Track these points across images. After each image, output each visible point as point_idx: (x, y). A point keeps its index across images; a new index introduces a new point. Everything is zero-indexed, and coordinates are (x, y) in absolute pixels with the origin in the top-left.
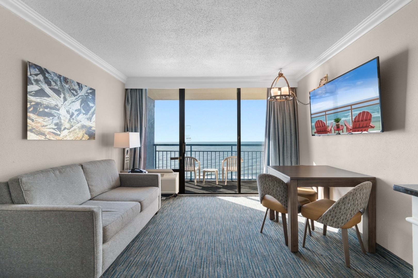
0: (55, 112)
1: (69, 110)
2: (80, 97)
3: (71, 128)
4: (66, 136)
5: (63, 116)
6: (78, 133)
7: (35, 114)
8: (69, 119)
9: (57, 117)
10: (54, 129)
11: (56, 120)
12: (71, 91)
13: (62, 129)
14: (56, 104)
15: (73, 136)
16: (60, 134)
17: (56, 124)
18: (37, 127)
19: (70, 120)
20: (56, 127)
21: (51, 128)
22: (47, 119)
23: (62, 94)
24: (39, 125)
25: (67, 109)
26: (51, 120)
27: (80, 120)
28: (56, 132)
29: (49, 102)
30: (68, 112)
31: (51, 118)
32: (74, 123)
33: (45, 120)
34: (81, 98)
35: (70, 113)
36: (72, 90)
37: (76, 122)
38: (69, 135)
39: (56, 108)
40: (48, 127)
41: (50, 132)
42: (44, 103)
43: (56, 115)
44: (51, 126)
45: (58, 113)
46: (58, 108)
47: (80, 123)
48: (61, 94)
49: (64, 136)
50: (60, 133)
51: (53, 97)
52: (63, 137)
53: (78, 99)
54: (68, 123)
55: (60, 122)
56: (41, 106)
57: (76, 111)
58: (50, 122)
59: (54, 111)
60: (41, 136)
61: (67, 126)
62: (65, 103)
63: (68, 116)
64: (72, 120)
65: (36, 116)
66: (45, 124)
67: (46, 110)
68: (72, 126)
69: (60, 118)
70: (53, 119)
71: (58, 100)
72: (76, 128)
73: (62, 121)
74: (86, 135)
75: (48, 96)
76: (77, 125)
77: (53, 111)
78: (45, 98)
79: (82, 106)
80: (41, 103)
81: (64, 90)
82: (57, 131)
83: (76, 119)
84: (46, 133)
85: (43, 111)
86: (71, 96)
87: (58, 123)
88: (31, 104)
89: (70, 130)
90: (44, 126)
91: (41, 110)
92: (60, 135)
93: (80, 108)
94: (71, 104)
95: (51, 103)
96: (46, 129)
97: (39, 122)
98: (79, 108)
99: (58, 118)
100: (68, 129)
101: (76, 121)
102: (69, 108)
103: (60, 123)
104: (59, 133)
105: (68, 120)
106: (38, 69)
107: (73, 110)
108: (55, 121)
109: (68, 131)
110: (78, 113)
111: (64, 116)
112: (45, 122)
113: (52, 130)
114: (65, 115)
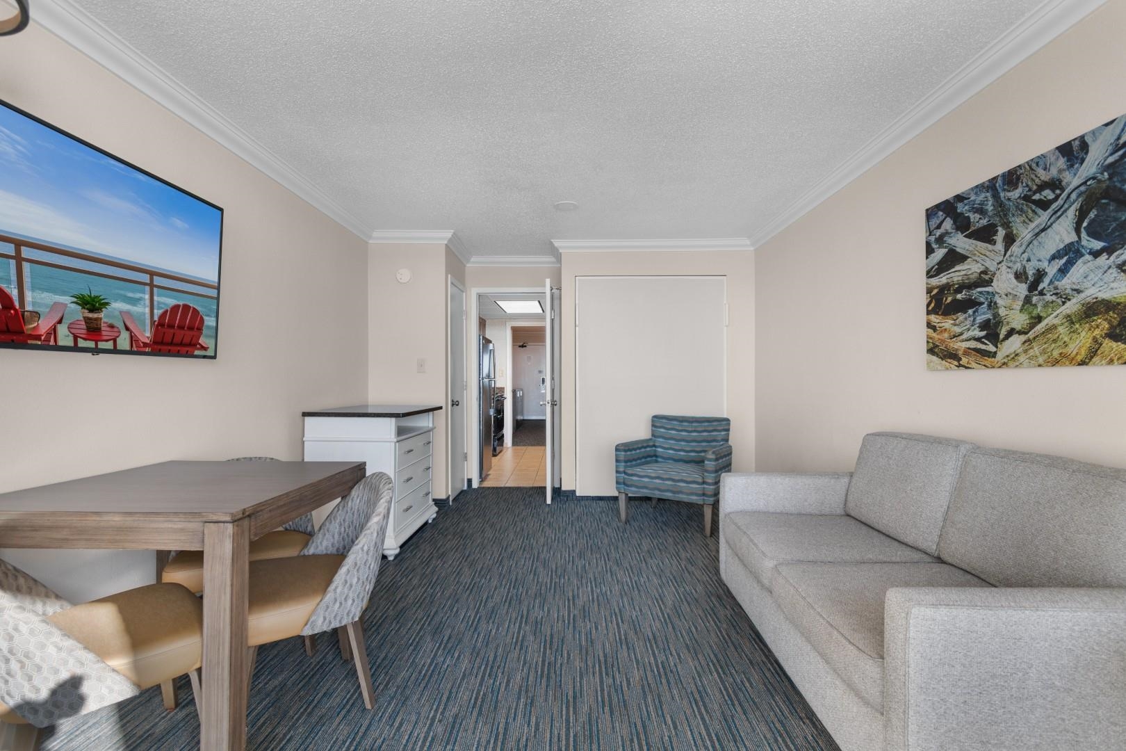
0: (980, 293)
1: (1025, 267)
2: (1074, 196)
3: (1032, 326)
4: (1017, 355)
5: (1004, 296)
6: (1066, 339)
7: (938, 314)
8: (1027, 296)
9: (985, 305)
10: (978, 340)
11: (984, 313)
12: (1034, 198)
13: (1001, 337)
14: (982, 269)
15: (1044, 352)
16: (995, 353)
17: (985, 326)
18: (943, 341)
19: (1027, 300)
20: (983, 333)
21: (970, 340)
22: (961, 316)
23: (1000, 229)
24: (946, 335)
25: (1018, 266)
26: (970, 316)
27: (1075, 287)
28: (983, 347)
29: (964, 273)
30: (1020, 276)
31: (970, 312)
32: (1046, 305)
33: (957, 322)
34: (1079, 196)
35: (1027, 278)
36: (1035, 193)
37: (1052, 302)
38: (1026, 351)
39: (984, 280)
40: (964, 337)
41: (969, 348)
42: (955, 279)
43: (982, 300)
44: (971, 334)
45: (988, 292)
46: (987, 277)
47: (1074, 301)
48: (997, 231)
49: (1008, 356)
50: (997, 347)
51: (975, 255)
52: (1006, 360)
53: (1066, 206)
54: (1021, 310)
55: (996, 315)
56: (949, 290)
57: (1053, 258)
58: (968, 322)
59: (979, 289)
60: (949, 360)
61: (1018, 319)
62: (1009, 253)
63: (1022, 289)
64: (1035, 299)
65: (940, 317)
66: (957, 330)
67: (959, 296)
68: (1039, 319)
69: (995, 303)
70: (974, 312)
71: (988, 253)
72: (1056, 321)
73: (1002, 312)
74: (1114, 344)
75: (963, 258)
76: (1058, 312)
77: (975, 293)
78: (957, 268)
79: (1085, 224)
80: (948, 283)
81: (1005, 215)
82: (986, 344)
83: (1056, 288)
84: (960, 353)
85: (954, 301)
86: (1031, 214)
87: (989, 320)
88: (932, 294)
89: (1031, 335)
90: (955, 336)
91: (950, 299)
92: (994, 355)
93: (1077, 239)
94: (1031, 246)
95: (970, 272)
96: (959, 344)
97: (946, 330)
98: (1074, 238)
99: (989, 306)
100: (1020, 333)
101: (1054, 298)
102: (1024, 262)
103: (994, 319)
104: (991, 348)
105: (1021, 303)
106: (941, 211)
107: (1039, 260)
108: (980, 319)
109: (1023, 338)
110: (1065, 264)
111: (1006, 295)
112: (958, 325)
113: (973, 344)
114: (1010, 290)
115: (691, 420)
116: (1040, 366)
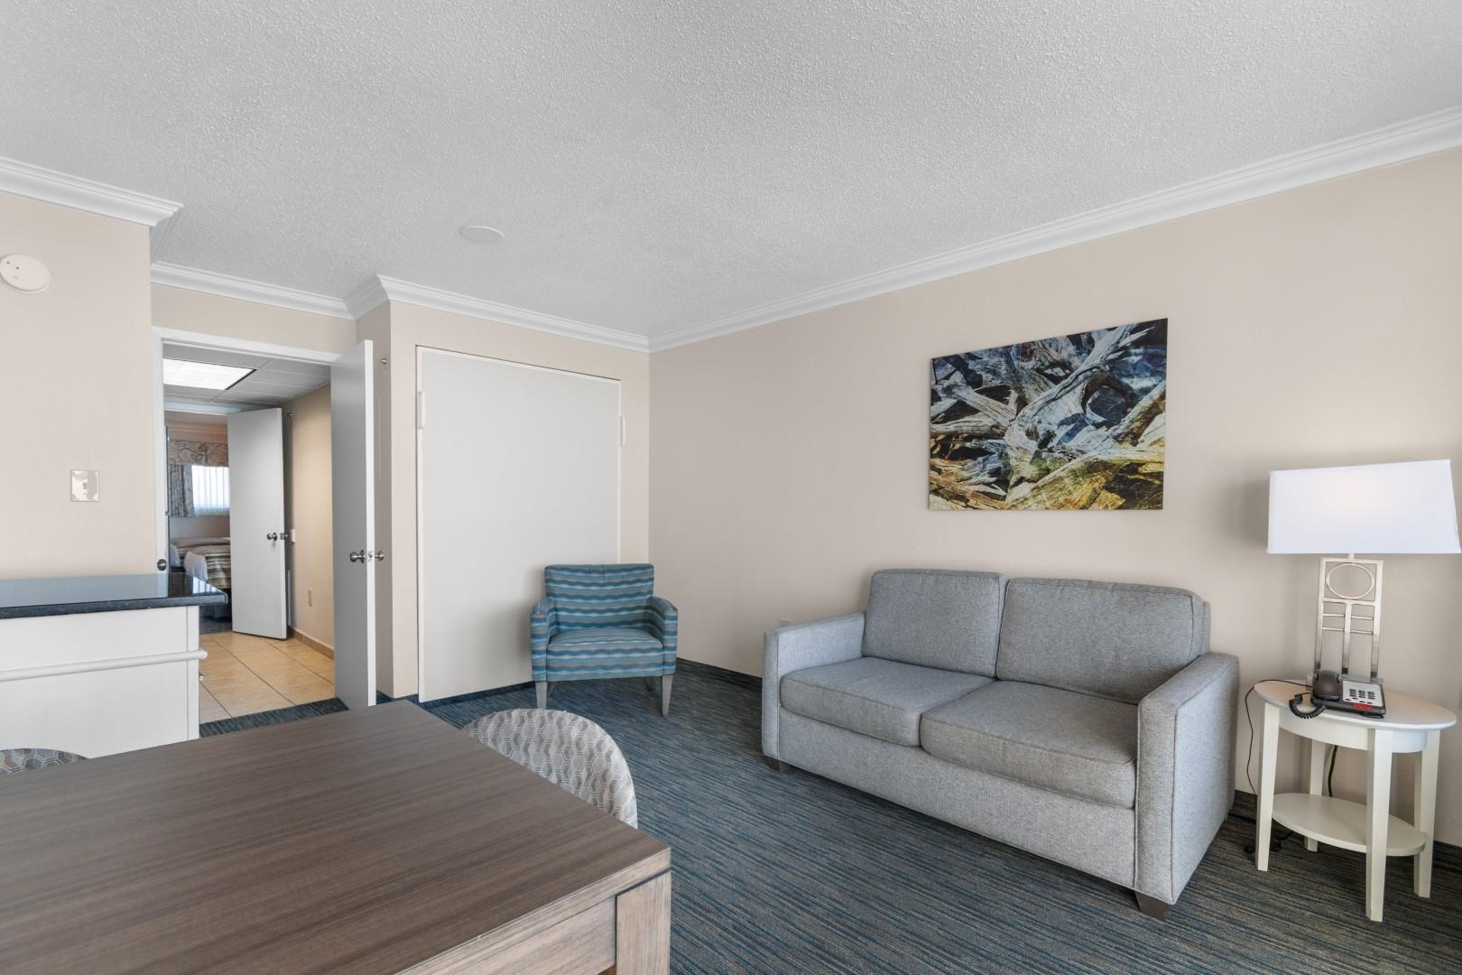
0: (991, 444)
1: (1036, 428)
2: (1081, 378)
3: (1041, 477)
4: (1026, 499)
5: (1014, 449)
6: (1070, 488)
7: (944, 458)
8: (1037, 452)
9: (996, 455)
10: (988, 484)
11: (995, 462)
12: (1046, 371)
13: (1011, 483)
14: (994, 423)
15: (1050, 498)
16: (1005, 497)
17: (995, 473)
18: (949, 484)
19: (1037, 455)
20: (994, 479)
21: (979, 484)
22: (970, 463)
23: (1013, 391)
24: (953, 478)
25: (1029, 426)
26: (979, 463)
27: (1079, 448)
28: (993, 491)
29: (975, 424)
30: (1031, 434)
31: (980, 459)
32: (1055, 460)
33: (966, 467)
34: (1086, 378)
35: (1038, 437)
36: (1047, 368)
37: (1060, 458)
38: (1034, 497)
39: (996, 432)
40: (973, 481)
41: (978, 492)
42: (965, 429)
43: (993, 450)
44: (980, 478)
45: (999, 444)
46: (998, 431)
47: (1078, 459)
48: (1009, 393)
49: (1017, 500)
50: (1006, 492)
51: (986, 410)
52: (1015, 503)
53: (1074, 384)
54: (1031, 463)
55: (1007, 465)
56: (957, 437)
57: (1062, 423)
58: (978, 469)
59: (989, 441)
60: (956, 501)
61: (1028, 470)
62: (1021, 413)
63: (1033, 446)
64: (1044, 455)
65: (947, 462)
66: (966, 474)
67: (968, 445)
68: (1048, 471)
69: (1007, 454)
70: (984, 460)
71: (1000, 410)
72: (1063, 474)
73: (1013, 462)
74: (1109, 495)
75: (974, 411)
76: (1065, 466)
77: (986, 443)
78: (966, 419)
79: (1090, 401)
80: (956, 432)
81: (1018, 381)
82: (995, 488)
83: (1064, 448)
84: (968, 495)
85: (963, 448)
86: (1043, 385)
87: (1000, 468)
88: (938, 439)
89: (1040, 483)
90: (962, 480)
91: (957, 446)
92: (1004, 498)
93: (1082, 412)
94: (1042, 411)
95: (981, 424)
96: (967, 487)
97: (952, 473)
98: (1079, 410)
99: (1000, 456)
100: (1029, 481)
101: (1062, 455)
102: (1036, 423)
103: (1005, 467)
104: (1001, 492)
105: (1031, 457)
106: (951, 364)
107: (1049, 424)
108: (990, 467)
109: (1032, 485)
110: (1072, 430)
111: (1018, 448)
112: (966, 470)
113: (983, 488)
114: (1021, 445)
115: (587, 569)
116: (1047, 509)
